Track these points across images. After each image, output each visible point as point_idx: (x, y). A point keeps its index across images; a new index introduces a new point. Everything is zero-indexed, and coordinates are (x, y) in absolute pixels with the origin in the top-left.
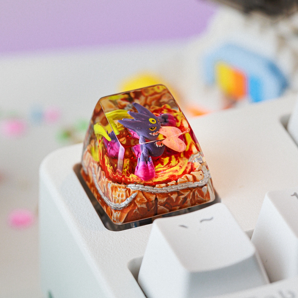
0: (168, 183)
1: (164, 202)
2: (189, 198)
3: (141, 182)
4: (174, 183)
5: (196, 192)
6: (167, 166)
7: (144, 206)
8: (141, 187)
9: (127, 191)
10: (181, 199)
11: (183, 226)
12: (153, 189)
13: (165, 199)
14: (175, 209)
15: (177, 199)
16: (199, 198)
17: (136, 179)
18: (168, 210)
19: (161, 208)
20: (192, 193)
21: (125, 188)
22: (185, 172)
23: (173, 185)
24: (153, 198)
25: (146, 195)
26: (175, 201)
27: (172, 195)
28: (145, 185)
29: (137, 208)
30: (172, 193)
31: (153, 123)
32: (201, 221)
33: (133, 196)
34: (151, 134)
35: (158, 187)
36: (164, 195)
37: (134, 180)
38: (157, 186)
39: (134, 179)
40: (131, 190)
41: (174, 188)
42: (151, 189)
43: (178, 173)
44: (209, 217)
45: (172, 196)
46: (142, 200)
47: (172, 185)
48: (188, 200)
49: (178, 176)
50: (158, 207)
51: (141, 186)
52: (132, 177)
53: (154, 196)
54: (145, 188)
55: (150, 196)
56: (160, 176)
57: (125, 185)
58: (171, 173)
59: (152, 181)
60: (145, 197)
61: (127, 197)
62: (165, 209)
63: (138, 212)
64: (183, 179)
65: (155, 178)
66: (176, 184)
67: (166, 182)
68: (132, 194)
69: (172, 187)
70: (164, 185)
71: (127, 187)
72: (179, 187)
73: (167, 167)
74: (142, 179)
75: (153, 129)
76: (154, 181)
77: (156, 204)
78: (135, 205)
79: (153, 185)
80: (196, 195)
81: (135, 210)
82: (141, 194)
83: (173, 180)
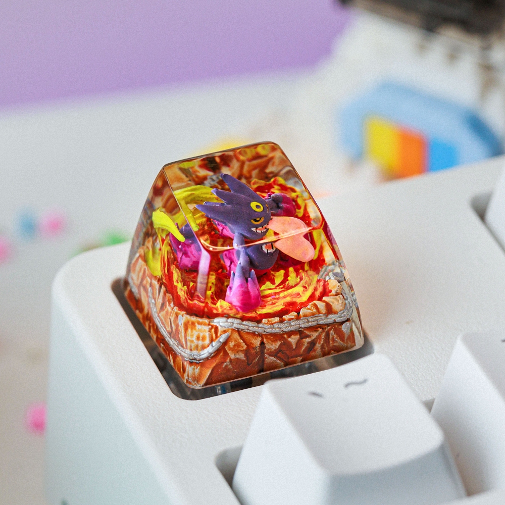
0: (284, 317)
1: (275, 350)
2: (319, 343)
3: (237, 314)
4: (294, 317)
5: (332, 332)
6: (281, 286)
7: (241, 356)
8: (236, 323)
9: (213, 330)
10: (306, 344)
11: (315, 394)
12: (258, 327)
13: (278, 344)
14: (294, 362)
15: (299, 343)
16: (337, 342)
17: (228, 308)
18: (282, 363)
19: (270, 359)
20: (324, 334)
21: (209, 325)
22: (312, 298)
23: (292, 319)
24: (257, 342)
25: (245, 336)
26: (294, 347)
27: (289, 337)
28: (243, 319)
29: (228, 360)
30: (290, 334)
31: (257, 210)
32: (347, 385)
33: (222, 339)
34: (254, 229)
35: (266, 324)
36: (275, 337)
37: (225, 311)
38: (264, 321)
39: (225, 309)
40: (219, 328)
41: (294, 325)
42: (254, 327)
43: (300, 299)
44: (360, 378)
45: (289, 339)
46: (238, 345)
47: (290, 319)
48: (318, 345)
49: (300, 303)
50: (266, 358)
51: (237, 321)
52: (222, 305)
53: (260, 339)
54: (244, 325)
55: (251, 338)
56: (269, 305)
57: (209, 320)
58: (288, 299)
59: (256, 312)
60: (243, 340)
61: (212, 340)
62: (278, 361)
63: (230, 366)
64: (310, 309)
65: (261, 306)
66: (298, 317)
67: (280, 314)
68: (220, 335)
69: (291, 323)
70: (276, 319)
71: (212, 324)
72: (303, 324)
73: (282, 288)
74: (239, 309)
75: (258, 221)
76: (259, 313)
77: (262, 353)
78: (226, 354)
79: (258, 320)
80: (331, 337)
81: (225, 364)
82: (236, 336)
83: (292, 311)
